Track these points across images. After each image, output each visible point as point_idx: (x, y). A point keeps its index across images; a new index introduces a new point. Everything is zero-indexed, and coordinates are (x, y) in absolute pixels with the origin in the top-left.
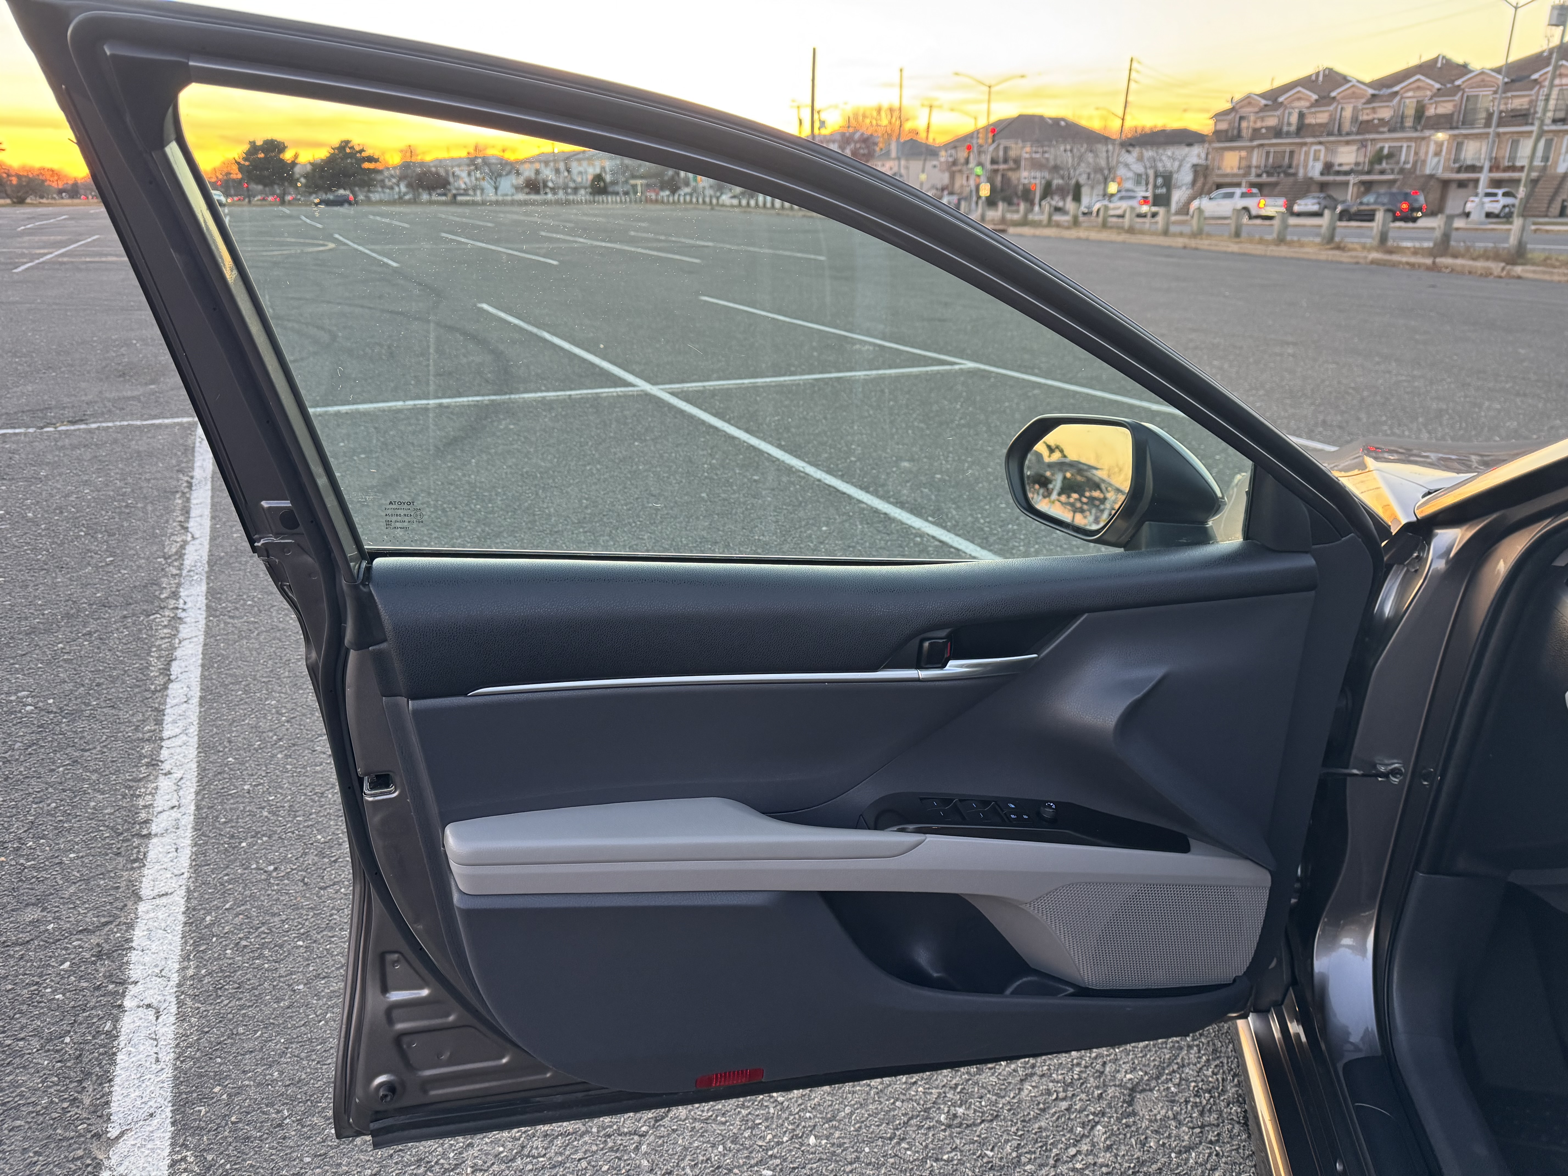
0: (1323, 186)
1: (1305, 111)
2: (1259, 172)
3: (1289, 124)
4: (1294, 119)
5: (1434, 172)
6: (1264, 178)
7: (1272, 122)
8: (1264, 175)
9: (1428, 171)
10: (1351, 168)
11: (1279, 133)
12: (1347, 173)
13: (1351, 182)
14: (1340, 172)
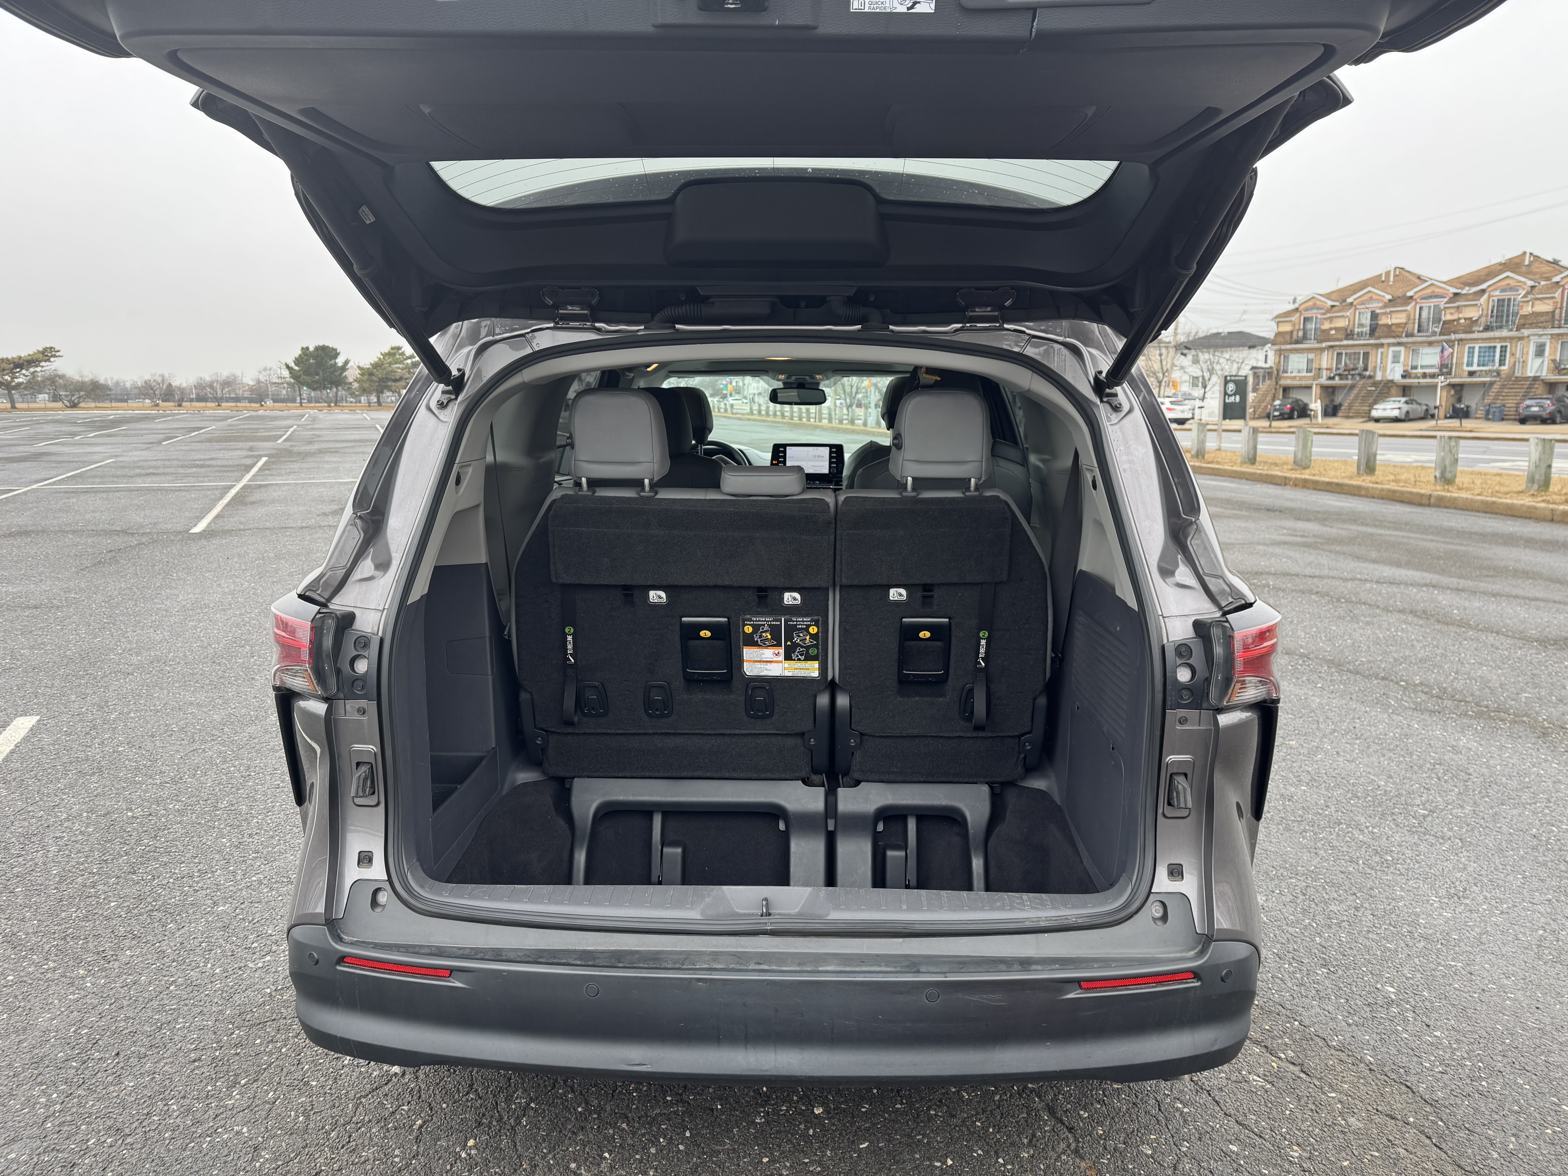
0: (1405, 390)
1: (1378, 311)
2: (1332, 375)
3: (1361, 325)
4: (1366, 320)
5: (1538, 374)
6: (1337, 381)
7: (1341, 323)
8: (1337, 378)
9: (1530, 373)
10: (1437, 371)
11: (1349, 335)
12: (1433, 376)
13: (1440, 385)
14: (1424, 375)
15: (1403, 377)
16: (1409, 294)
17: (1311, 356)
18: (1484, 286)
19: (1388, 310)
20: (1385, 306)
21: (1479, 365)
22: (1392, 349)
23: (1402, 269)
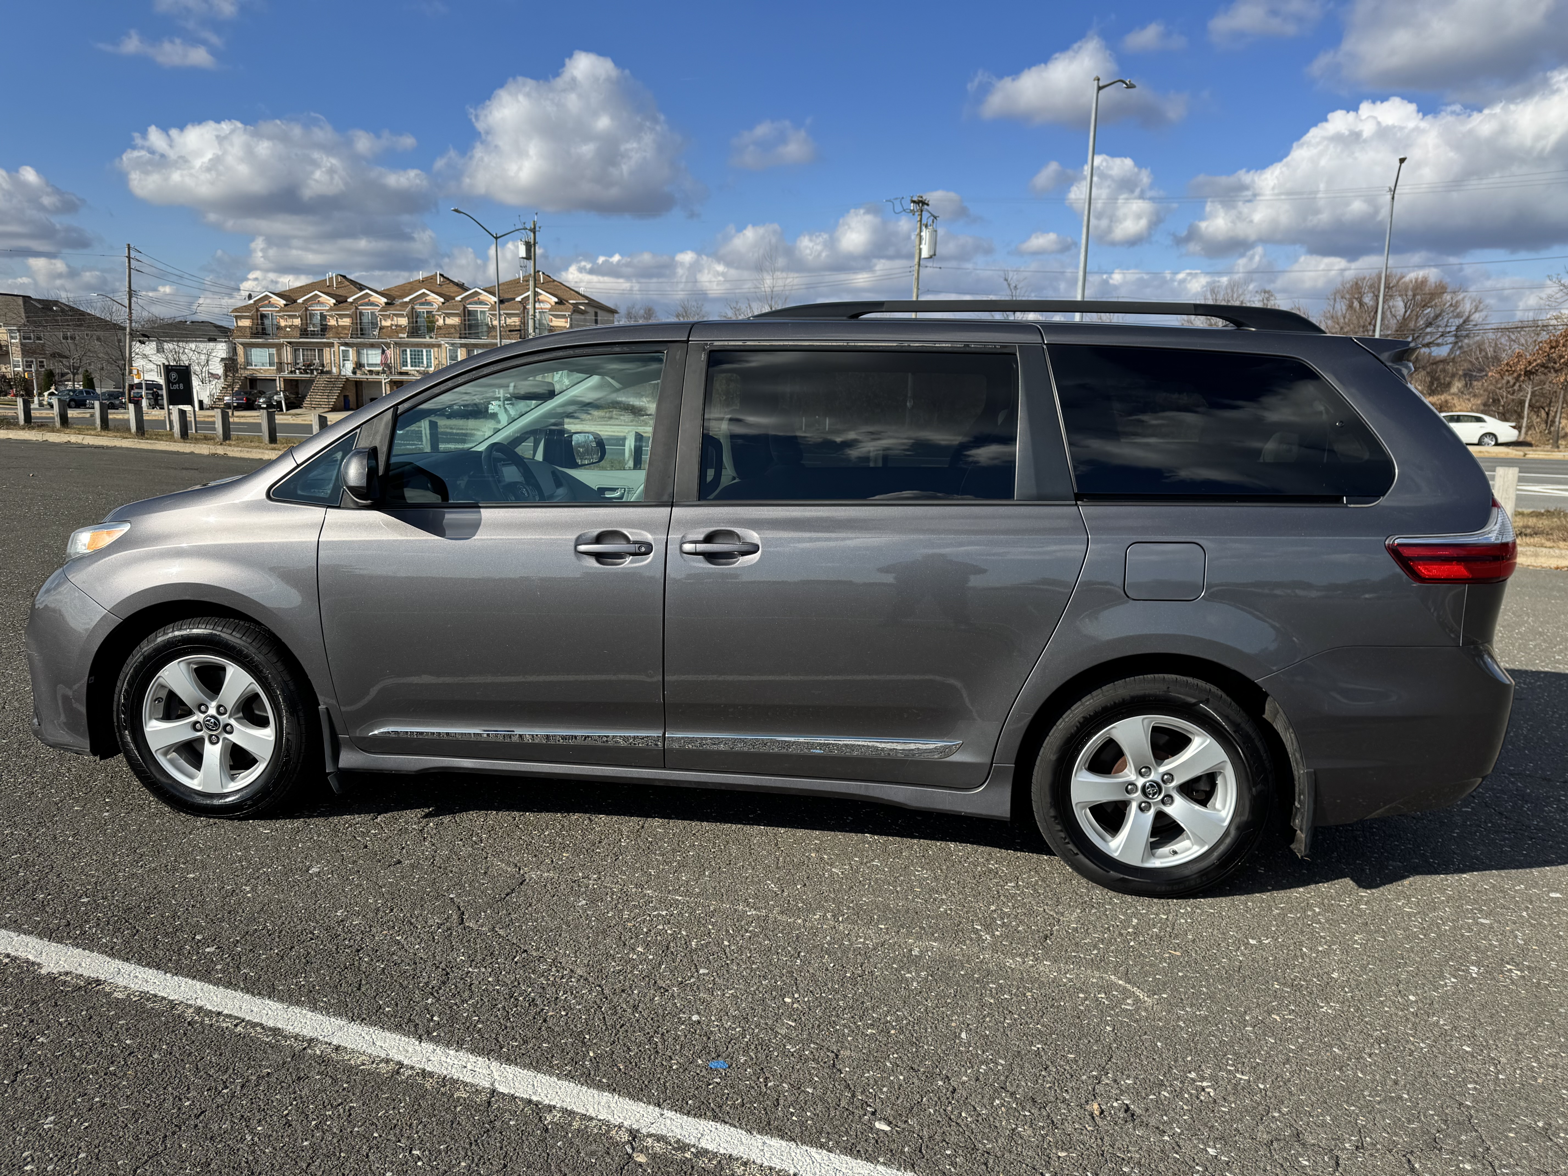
1: (326, 313)
3: (313, 325)
6: (298, 375)
7: (295, 322)
8: (297, 372)
10: (380, 369)
11: (304, 333)
12: (378, 373)
13: (383, 382)
14: (371, 372)
15: (354, 373)
16: (350, 300)
17: (273, 351)
18: (407, 299)
19: (334, 313)
20: (331, 309)
21: (412, 366)
22: (342, 348)
23: (344, 277)
